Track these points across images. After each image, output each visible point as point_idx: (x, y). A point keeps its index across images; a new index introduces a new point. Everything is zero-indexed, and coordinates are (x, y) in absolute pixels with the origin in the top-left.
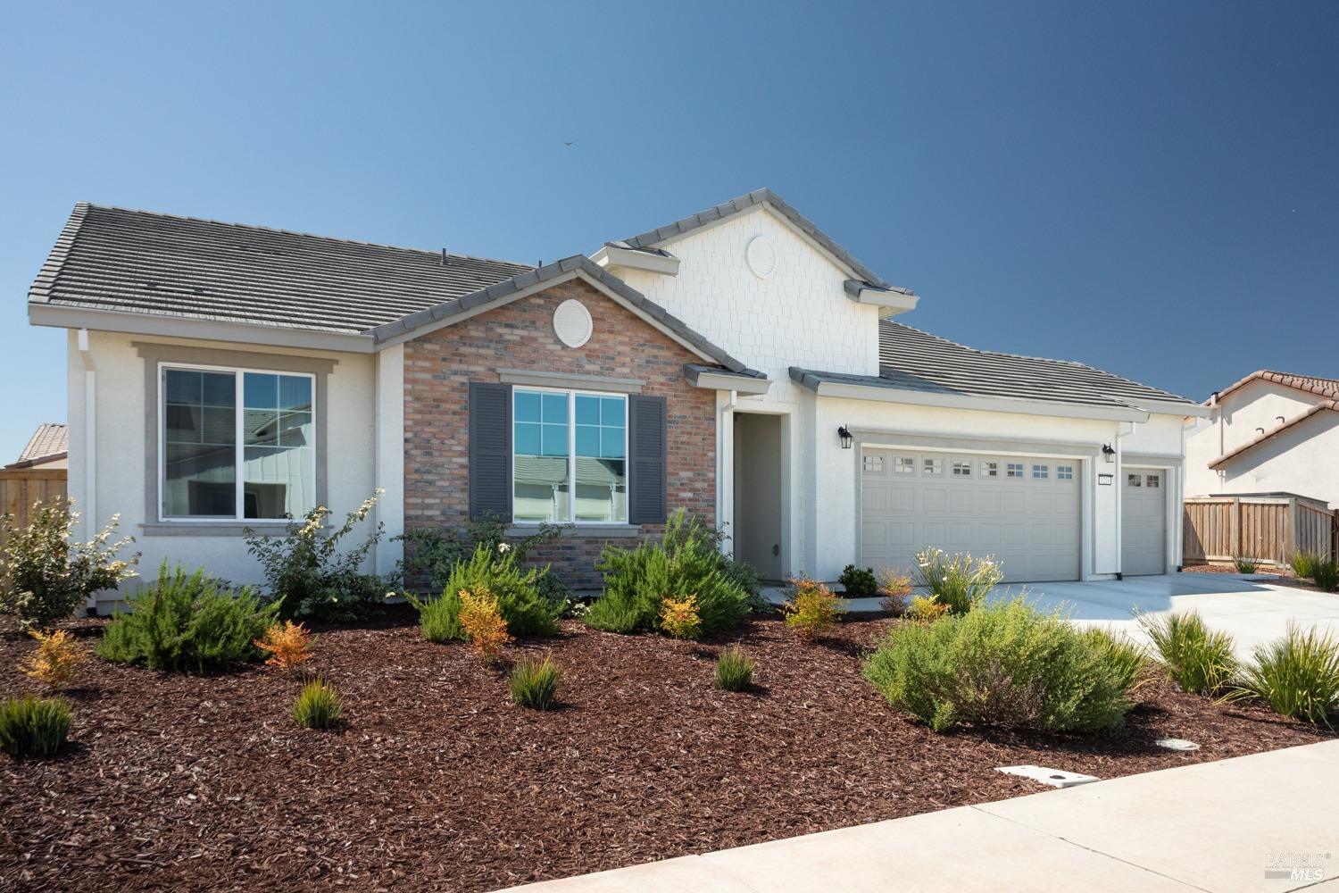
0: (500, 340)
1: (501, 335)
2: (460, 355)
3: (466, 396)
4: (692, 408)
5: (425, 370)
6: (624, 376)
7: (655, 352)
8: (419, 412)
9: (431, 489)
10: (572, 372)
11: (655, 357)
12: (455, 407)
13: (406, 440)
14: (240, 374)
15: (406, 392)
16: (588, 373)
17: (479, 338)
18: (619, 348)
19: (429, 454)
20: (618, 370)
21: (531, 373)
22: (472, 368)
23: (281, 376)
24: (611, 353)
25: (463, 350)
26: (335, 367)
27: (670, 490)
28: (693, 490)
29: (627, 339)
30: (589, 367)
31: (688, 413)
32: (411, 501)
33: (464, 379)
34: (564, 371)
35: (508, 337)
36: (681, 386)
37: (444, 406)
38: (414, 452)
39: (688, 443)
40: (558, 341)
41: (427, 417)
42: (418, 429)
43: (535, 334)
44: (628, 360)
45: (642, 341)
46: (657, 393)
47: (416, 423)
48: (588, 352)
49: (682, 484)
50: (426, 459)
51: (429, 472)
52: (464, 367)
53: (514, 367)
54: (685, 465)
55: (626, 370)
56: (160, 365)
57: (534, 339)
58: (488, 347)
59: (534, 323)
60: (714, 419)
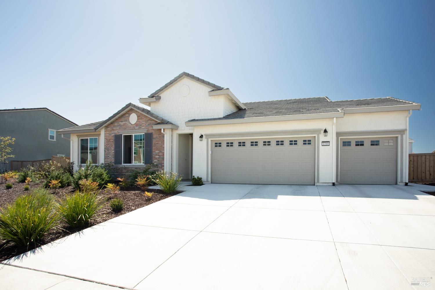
0: (120, 125)
1: (120, 124)
2: (113, 130)
3: (114, 138)
4: (159, 134)
5: (108, 134)
6: (143, 129)
7: (150, 122)
8: (107, 142)
9: (108, 158)
10: (133, 130)
11: (150, 123)
12: (112, 140)
13: (105, 148)
14: (89, 138)
15: (105, 138)
16: (136, 129)
17: (117, 125)
18: (143, 122)
19: (108, 151)
20: (142, 128)
21: (125, 131)
22: (115, 132)
23: (94, 138)
24: (141, 124)
25: (114, 128)
26: (100, 135)
27: (153, 156)
28: (159, 156)
29: (144, 120)
30: (136, 128)
31: (158, 136)
32: (106, 160)
33: (114, 134)
34: (132, 130)
35: (121, 124)
36: (156, 130)
37: (111, 140)
38: (106, 150)
39: (158, 144)
40: (130, 123)
41: (108, 143)
42: (106, 146)
43: (126, 122)
44: (144, 125)
45: (148, 120)
46: (150, 132)
47: (106, 144)
48: (136, 124)
49: (156, 154)
50: (108, 152)
51: (108, 154)
52: (114, 132)
53: (122, 130)
54: (157, 149)
55: (144, 127)
56: (80, 138)
57: (126, 124)
58: (118, 127)
59: (126, 120)
60: (164, 137)
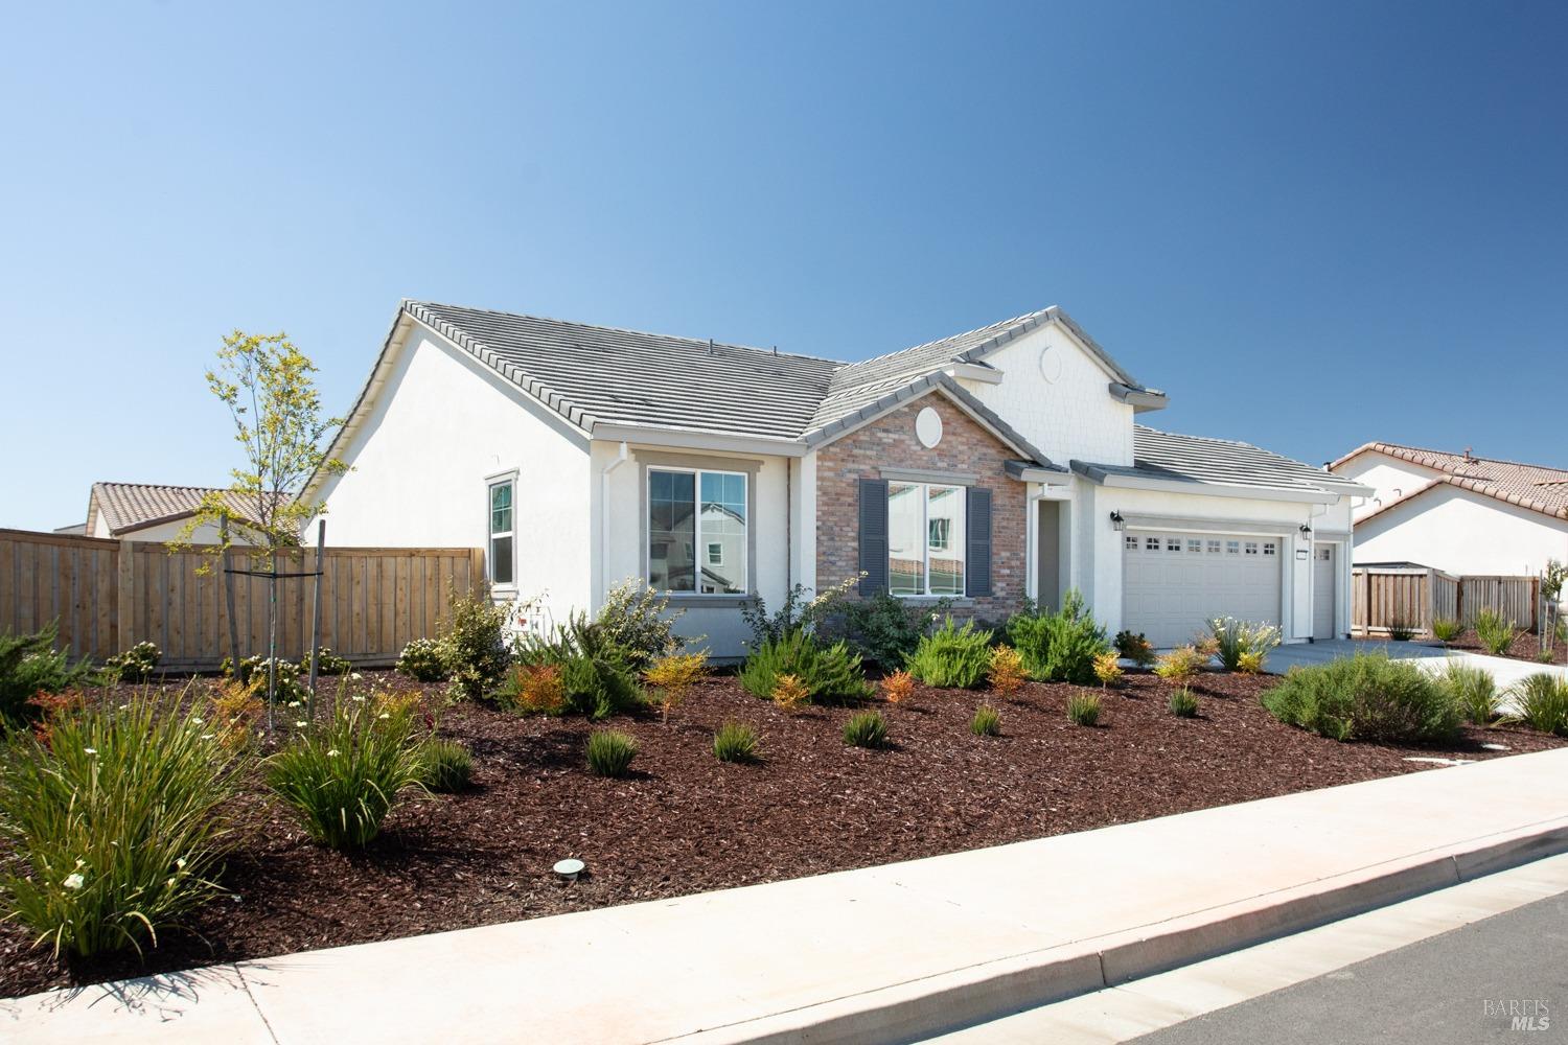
0: (879, 443)
1: (880, 439)
2: (853, 456)
3: (857, 490)
4: (1010, 497)
5: (830, 469)
6: (963, 471)
7: (984, 450)
8: (827, 504)
9: (834, 568)
10: (928, 468)
11: (985, 454)
12: (850, 500)
13: (818, 528)
14: (699, 473)
15: (819, 488)
16: (940, 469)
17: (866, 442)
18: (961, 448)
19: (832, 539)
20: (959, 466)
21: (901, 470)
22: (862, 467)
23: (726, 475)
24: (954, 452)
25: (856, 451)
26: (762, 467)
27: (995, 567)
28: (1011, 568)
29: (964, 440)
30: (940, 464)
31: (1007, 502)
32: (821, 578)
33: (855, 476)
34: (923, 468)
35: (885, 440)
36: (1003, 479)
37: (843, 499)
38: (822, 538)
39: (1007, 528)
40: (919, 443)
41: (831, 509)
42: (825, 518)
43: (903, 437)
44: (966, 457)
45: (975, 441)
46: (986, 486)
47: (824, 513)
48: (940, 452)
49: (1003, 563)
50: (830, 543)
51: (832, 554)
52: (856, 466)
53: (889, 465)
54: (1005, 547)
55: (965, 466)
56: (648, 467)
57: (903, 441)
58: (872, 449)
59: (902, 427)
60: (1025, 507)
